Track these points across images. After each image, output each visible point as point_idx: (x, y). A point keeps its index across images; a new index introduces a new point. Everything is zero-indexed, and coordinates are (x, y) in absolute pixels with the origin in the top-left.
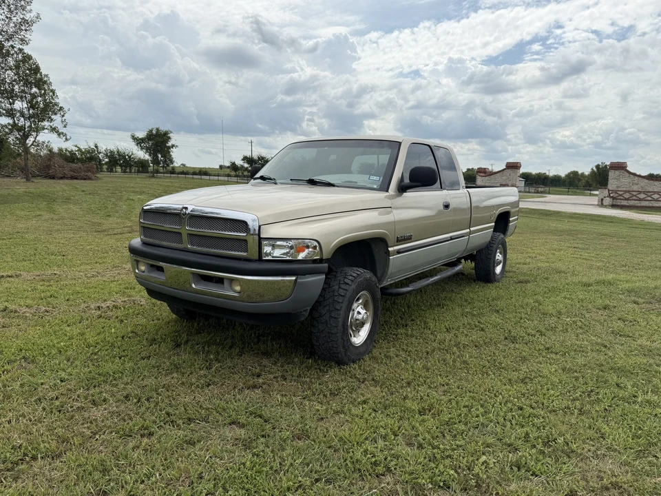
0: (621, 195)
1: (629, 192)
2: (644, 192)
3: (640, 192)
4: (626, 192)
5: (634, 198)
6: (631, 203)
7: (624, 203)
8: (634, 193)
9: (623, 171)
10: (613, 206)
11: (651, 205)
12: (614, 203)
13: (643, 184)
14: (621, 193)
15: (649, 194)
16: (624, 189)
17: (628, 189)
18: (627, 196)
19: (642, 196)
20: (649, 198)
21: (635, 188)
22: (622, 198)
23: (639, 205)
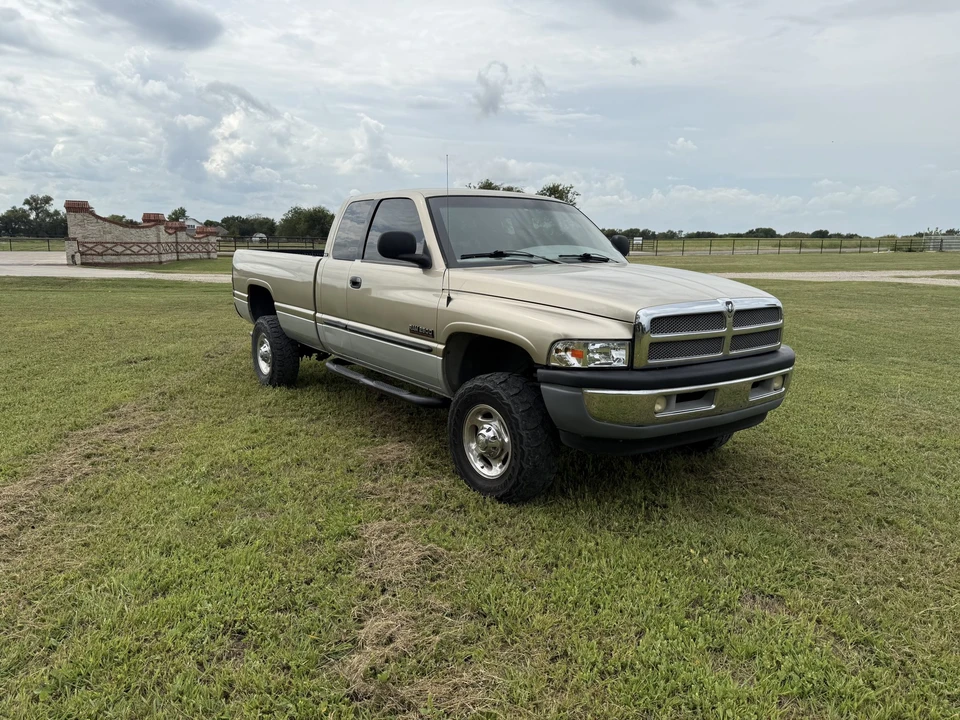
0: (91, 249)
1: (101, 243)
2: (121, 244)
3: (116, 244)
4: (97, 243)
5: (110, 252)
6: (108, 259)
7: (98, 259)
8: (109, 246)
9: (87, 214)
10: (85, 264)
11: (132, 260)
12: (84, 261)
13: (117, 233)
14: (90, 246)
15: (128, 246)
16: (94, 240)
17: (99, 240)
18: (99, 249)
19: (120, 249)
20: (129, 252)
21: (108, 238)
22: (93, 252)
23: (118, 261)
